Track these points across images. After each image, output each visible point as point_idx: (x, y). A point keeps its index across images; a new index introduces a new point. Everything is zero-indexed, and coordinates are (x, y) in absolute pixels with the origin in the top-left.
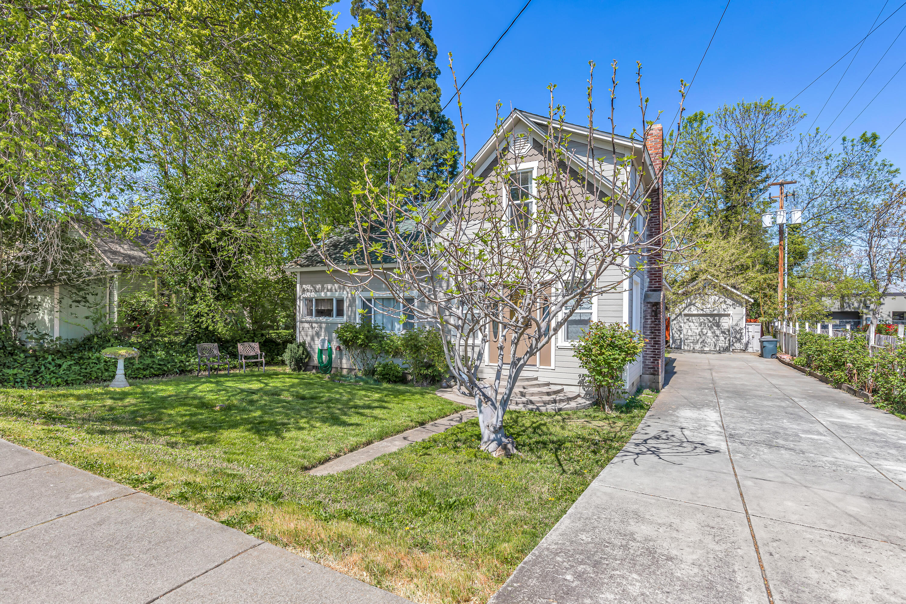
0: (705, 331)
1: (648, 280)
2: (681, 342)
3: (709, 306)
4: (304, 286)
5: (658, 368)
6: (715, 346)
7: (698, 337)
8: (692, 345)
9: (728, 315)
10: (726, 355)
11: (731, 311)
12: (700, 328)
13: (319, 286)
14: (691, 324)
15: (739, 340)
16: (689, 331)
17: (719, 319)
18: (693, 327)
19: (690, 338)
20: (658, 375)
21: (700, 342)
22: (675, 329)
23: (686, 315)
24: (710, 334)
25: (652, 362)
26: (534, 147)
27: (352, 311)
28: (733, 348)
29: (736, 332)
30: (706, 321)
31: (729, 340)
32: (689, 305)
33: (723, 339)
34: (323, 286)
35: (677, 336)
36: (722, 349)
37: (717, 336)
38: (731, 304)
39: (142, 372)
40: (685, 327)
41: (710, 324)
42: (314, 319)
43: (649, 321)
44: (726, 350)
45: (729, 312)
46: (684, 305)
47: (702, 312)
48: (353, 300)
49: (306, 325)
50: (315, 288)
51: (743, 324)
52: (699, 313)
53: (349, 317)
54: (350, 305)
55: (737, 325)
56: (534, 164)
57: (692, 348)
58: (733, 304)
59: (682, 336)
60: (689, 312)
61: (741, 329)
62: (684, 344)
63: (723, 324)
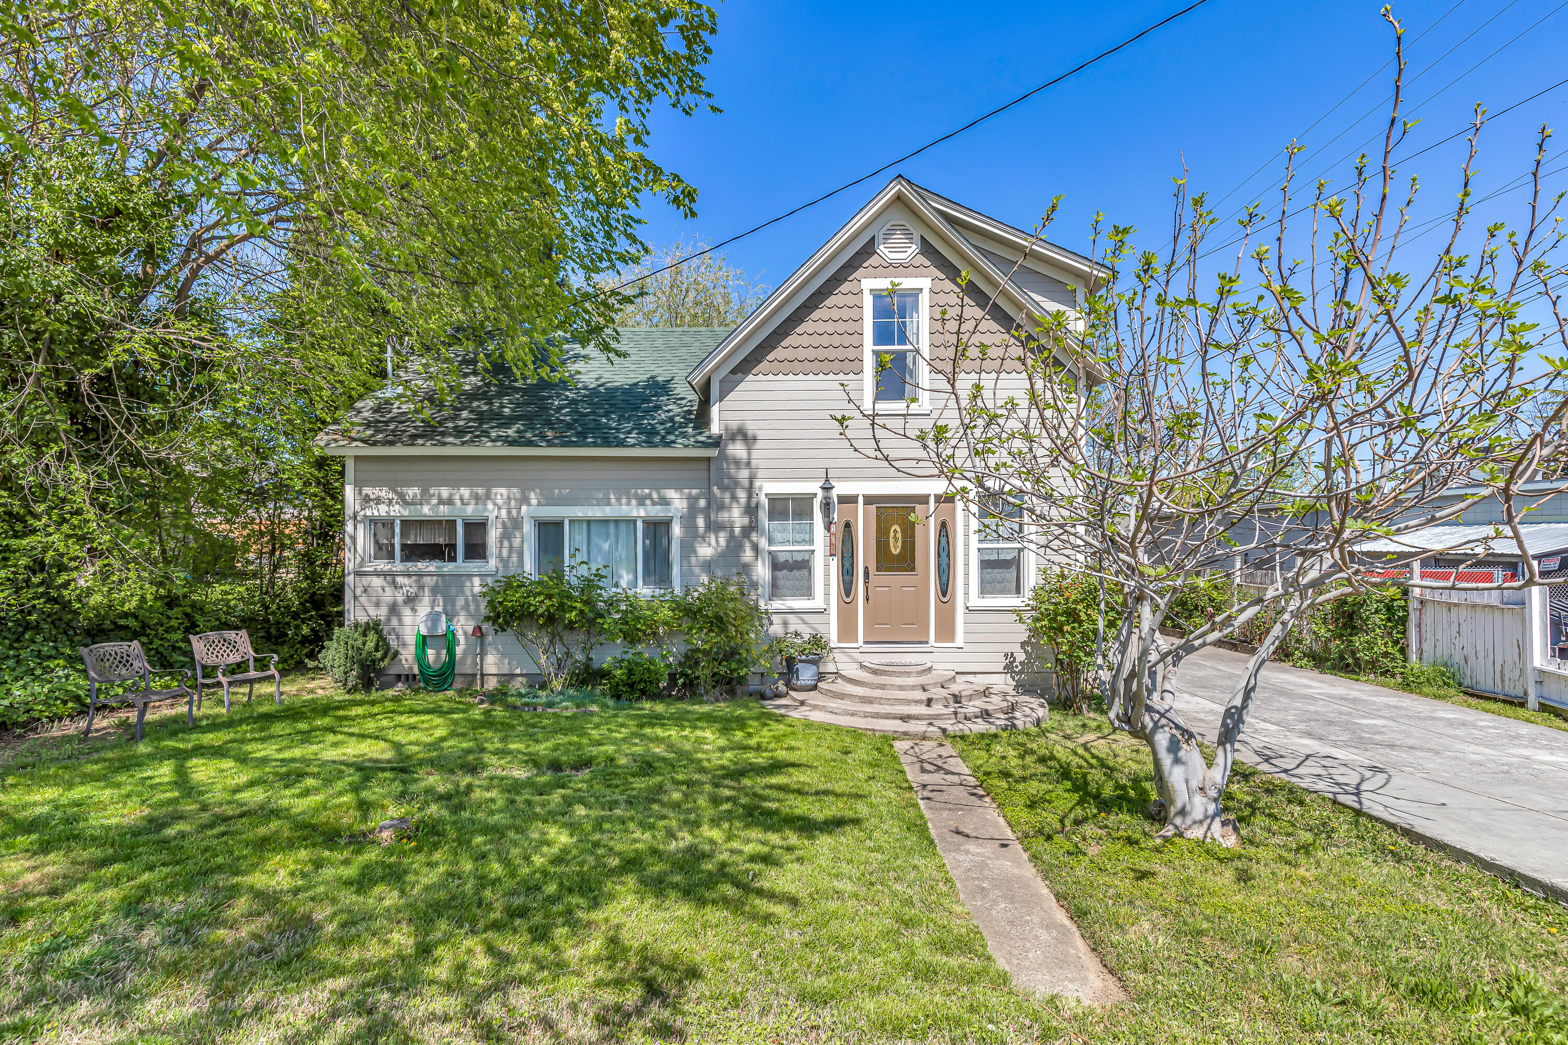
4: (367, 490)
13: (412, 492)
26: (922, 253)
27: (511, 547)
34: (425, 492)
42: (398, 566)
48: (512, 526)
49: (377, 582)
50: (402, 496)
53: (505, 562)
54: (506, 535)
56: (921, 283)
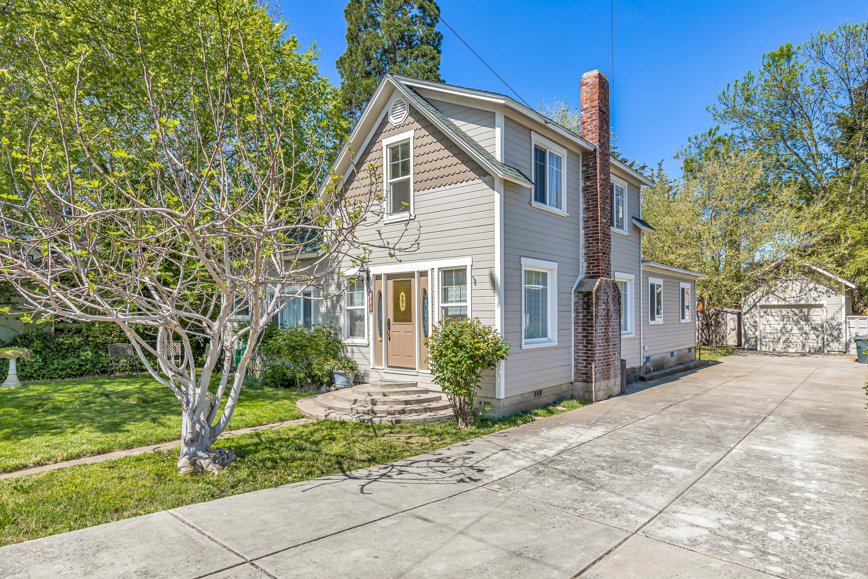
0: (789, 327)
1: (586, 264)
2: (756, 341)
3: (794, 294)
5: (591, 374)
6: (804, 346)
7: (779, 335)
8: (771, 344)
9: (821, 306)
10: (820, 358)
11: (824, 300)
12: (781, 323)
14: (770, 318)
15: (837, 339)
16: (767, 326)
17: (809, 311)
18: (773, 322)
19: (769, 336)
20: (592, 382)
21: (781, 341)
22: (748, 325)
23: (762, 307)
24: (795, 330)
25: (585, 367)
26: (410, 114)
28: (829, 349)
29: (833, 328)
30: (791, 314)
31: (823, 339)
32: (767, 294)
33: (814, 337)
35: (751, 333)
36: (813, 351)
37: (806, 333)
38: (824, 291)
39: (58, 372)
40: (762, 323)
41: (795, 318)
43: (581, 315)
44: (819, 351)
45: (821, 302)
46: (759, 294)
47: (783, 303)
51: (842, 316)
52: (780, 303)
55: (833, 319)
56: (409, 134)
57: (771, 349)
58: (827, 291)
59: (757, 333)
60: (767, 303)
61: (839, 324)
62: (761, 344)
63: (814, 318)
